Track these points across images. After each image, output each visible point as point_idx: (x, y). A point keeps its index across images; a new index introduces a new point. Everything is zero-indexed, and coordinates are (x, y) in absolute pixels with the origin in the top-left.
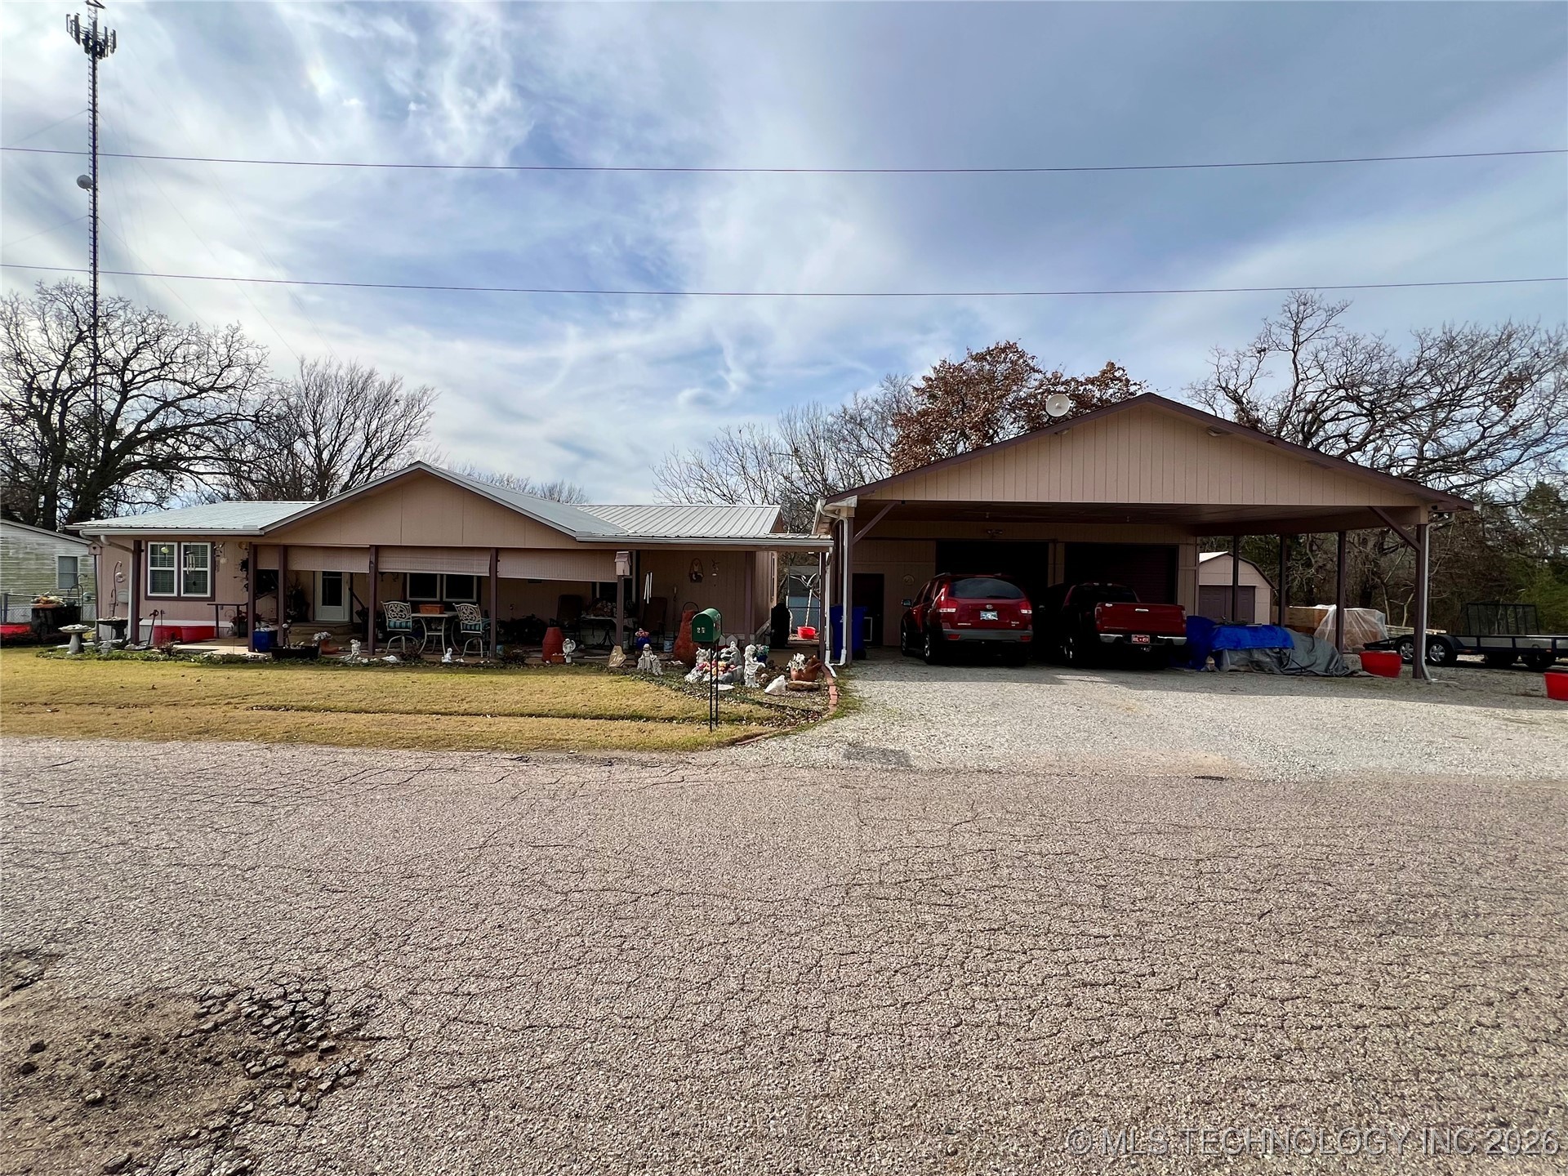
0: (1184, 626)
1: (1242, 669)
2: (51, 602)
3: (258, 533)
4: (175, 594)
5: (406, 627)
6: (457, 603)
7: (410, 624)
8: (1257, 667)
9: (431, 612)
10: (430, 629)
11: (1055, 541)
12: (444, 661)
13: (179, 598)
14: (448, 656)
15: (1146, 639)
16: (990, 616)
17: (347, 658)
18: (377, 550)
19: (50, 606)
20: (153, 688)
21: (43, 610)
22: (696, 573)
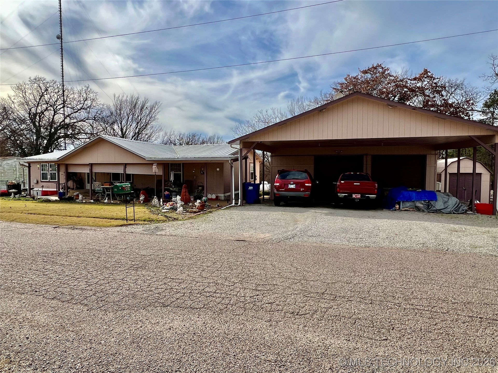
0: (376, 190)
1: (411, 210)
2: (13, 183)
3: (56, 160)
4: (48, 180)
5: (101, 191)
6: (114, 182)
7: (102, 190)
8: (418, 209)
9: (107, 186)
10: (107, 192)
11: (367, 155)
12: (105, 202)
13: (49, 182)
14: (106, 200)
15: (359, 196)
16: (292, 186)
17: (78, 200)
18: (91, 165)
19: (12, 184)
20: (11, 208)
21: (10, 185)
22: (203, 171)
